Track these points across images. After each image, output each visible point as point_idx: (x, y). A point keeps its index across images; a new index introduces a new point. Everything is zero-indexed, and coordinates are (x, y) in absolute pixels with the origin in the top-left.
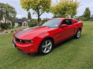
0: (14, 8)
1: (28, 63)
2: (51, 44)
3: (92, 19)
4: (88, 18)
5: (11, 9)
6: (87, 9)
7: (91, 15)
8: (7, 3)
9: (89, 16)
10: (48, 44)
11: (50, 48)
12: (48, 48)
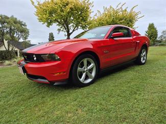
0: (25, 23)
1: (49, 100)
2: (95, 67)
3: (160, 42)
4: (154, 41)
5: (19, 25)
6: (151, 27)
7: (159, 36)
8: (12, 16)
9: (156, 38)
10: (88, 66)
11: (93, 74)
12: (89, 74)
